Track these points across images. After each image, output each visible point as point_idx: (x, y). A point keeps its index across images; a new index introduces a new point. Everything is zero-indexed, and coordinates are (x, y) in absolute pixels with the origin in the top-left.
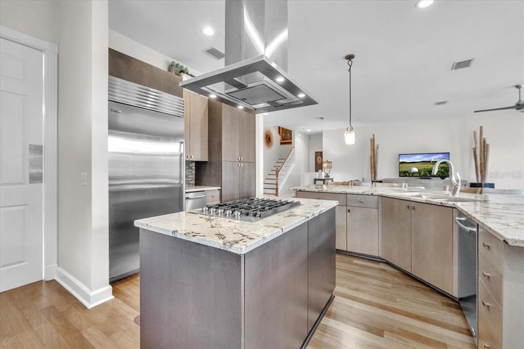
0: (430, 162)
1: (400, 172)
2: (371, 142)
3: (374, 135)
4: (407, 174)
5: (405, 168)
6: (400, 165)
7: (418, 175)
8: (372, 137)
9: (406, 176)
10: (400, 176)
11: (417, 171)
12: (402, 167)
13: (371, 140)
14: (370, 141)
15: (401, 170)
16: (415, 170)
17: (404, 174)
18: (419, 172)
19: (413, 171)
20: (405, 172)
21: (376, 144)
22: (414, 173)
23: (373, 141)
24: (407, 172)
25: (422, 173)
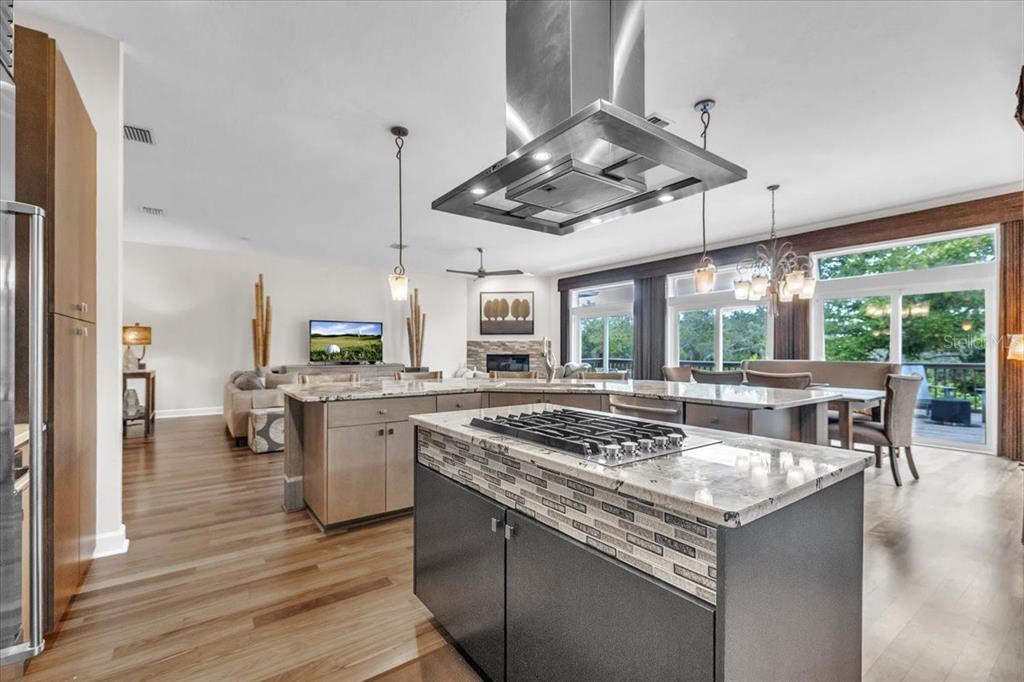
0: (357, 336)
1: (311, 353)
2: (257, 291)
3: (261, 276)
4: (324, 357)
5: (319, 345)
6: (313, 340)
7: (339, 357)
8: (257, 280)
9: (322, 360)
10: (311, 360)
11: (339, 351)
12: (315, 344)
13: (257, 286)
14: (254, 287)
15: (313, 349)
16: (335, 349)
17: (319, 357)
18: (342, 353)
19: (331, 352)
20: (320, 353)
21: (265, 295)
22: (333, 354)
23: (259, 287)
24: (323, 353)
25: (346, 355)
